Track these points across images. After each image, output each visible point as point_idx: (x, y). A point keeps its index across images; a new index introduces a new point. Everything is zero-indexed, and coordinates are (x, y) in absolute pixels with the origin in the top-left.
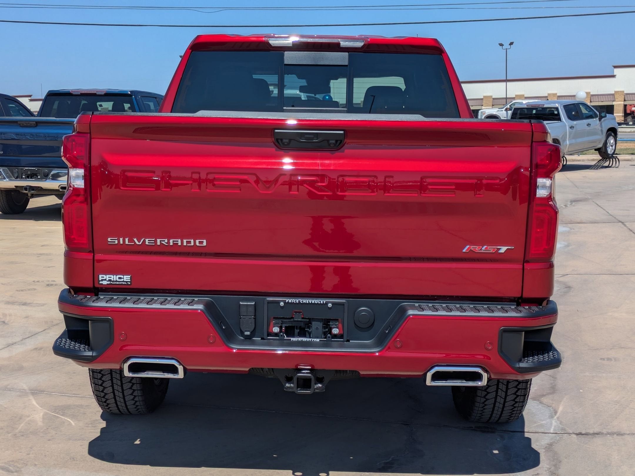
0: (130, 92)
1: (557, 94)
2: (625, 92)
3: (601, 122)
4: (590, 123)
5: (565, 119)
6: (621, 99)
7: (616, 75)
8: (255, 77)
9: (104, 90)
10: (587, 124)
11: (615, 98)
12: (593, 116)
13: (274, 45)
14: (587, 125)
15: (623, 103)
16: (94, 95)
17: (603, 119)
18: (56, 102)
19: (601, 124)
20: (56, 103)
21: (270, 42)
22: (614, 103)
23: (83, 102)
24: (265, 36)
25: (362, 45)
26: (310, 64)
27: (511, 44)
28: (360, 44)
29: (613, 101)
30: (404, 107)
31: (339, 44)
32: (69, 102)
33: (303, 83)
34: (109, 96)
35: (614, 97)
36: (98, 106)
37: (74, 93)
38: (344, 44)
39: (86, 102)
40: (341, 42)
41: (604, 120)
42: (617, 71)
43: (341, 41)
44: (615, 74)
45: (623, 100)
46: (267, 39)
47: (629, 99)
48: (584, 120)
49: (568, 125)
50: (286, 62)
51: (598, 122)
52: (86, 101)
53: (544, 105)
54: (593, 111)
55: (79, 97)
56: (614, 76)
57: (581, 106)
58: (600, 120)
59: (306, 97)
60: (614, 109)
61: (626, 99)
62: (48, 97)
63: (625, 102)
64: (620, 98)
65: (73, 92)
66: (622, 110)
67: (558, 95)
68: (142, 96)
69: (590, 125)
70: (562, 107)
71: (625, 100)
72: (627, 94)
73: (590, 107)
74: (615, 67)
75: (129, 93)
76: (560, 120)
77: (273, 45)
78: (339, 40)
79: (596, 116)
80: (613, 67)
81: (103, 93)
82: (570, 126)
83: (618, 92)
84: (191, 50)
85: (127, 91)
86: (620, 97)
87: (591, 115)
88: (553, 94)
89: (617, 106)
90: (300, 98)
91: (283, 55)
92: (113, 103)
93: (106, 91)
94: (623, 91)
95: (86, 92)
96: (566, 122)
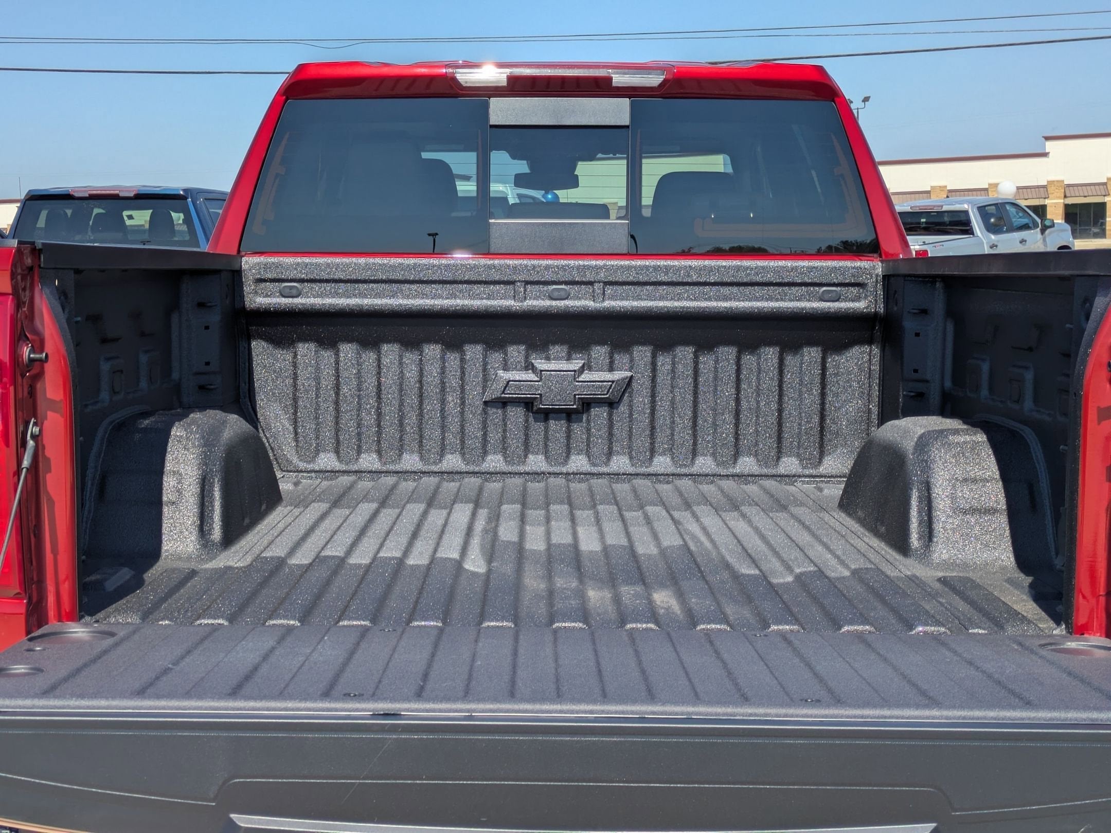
0: (184, 190)
1: (946, 186)
2: (1066, 183)
3: (1044, 235)
4: (1025, 239)
5: (982, 233)
6: (1058, 195)
7: (1049, 153)
8: (425, 155)
9: (135, 189)
10: (1021, 239)
11: (1049, 192)
12: (1030, 225)
13: (466, 82)
14: (1021, 242)
15: (1062, 201)
16: (115, 197)
17: (1047, 232)
18: (42, 212)
19: (1044, 240)
20: (44, 214)
21: (458, 77)
22: (1047, 202)
23: (96, 211)
24: (446, 65)
25: (660, 82)
26: (547, 123)
27: (866, 99)
28: (654, 80)
29: (1045, 198)
30: (752, 216)
31: (609, 80)
32: (69, 212)
33: (522, 167)
34: (143, 198)
35: (1047, 190)
36: (125, 218)
37: (76, 195)
38: (619, 79)
39: (101, 211)
40: (613, 75)
41: (1050, 233)
42: (1050, 146)
43: (615, 73)
44: (1047, 151)
45: (1063, 195)
46: (450, 70)
47: (1073, 195)
48: (1014, 233)
49: (987, 243)
50: (494, 120)
51: (1039, 236)
52: (99, 207)
53: (942, 206)
54: (1030, 215)
55: (87, 202)
56: (1045, 155)
57: (1008, 208)
58: (1043, 231)
59: (516, 196)
60: (1048, 212)
61: (1067, 195)
62: (27, 202)
63: (1066, 199)
64: (1057, 192)
65: (74, 192)
66: (1061, 213)
67: (948, 188)
68: (205, 199)
69: (1026, 241)
70: (975, 210)
71: (1065, 197)
72: (1069, 186)
73: (1023, 209)
74: (1047, 138)
75: (182, 193)
76: (973, 233)
77: (464, 85)
78: (610, 71)
79: (1035, 225)
80: (1043, 139)
81: (132, 195)
82: (991, 244)
83: (1054, 181)
84: (284, 97)
85: (178, 190)
86: (1057, 190)
87: (1027, 224)
88: (940, 187)
89: (1051, 206)
90: (505, 199)
91: (486, 106)
92: (152, 213)
93: (139, 190)
94: (1063, 181)
95: (99, 192)
96: (983, 235)
